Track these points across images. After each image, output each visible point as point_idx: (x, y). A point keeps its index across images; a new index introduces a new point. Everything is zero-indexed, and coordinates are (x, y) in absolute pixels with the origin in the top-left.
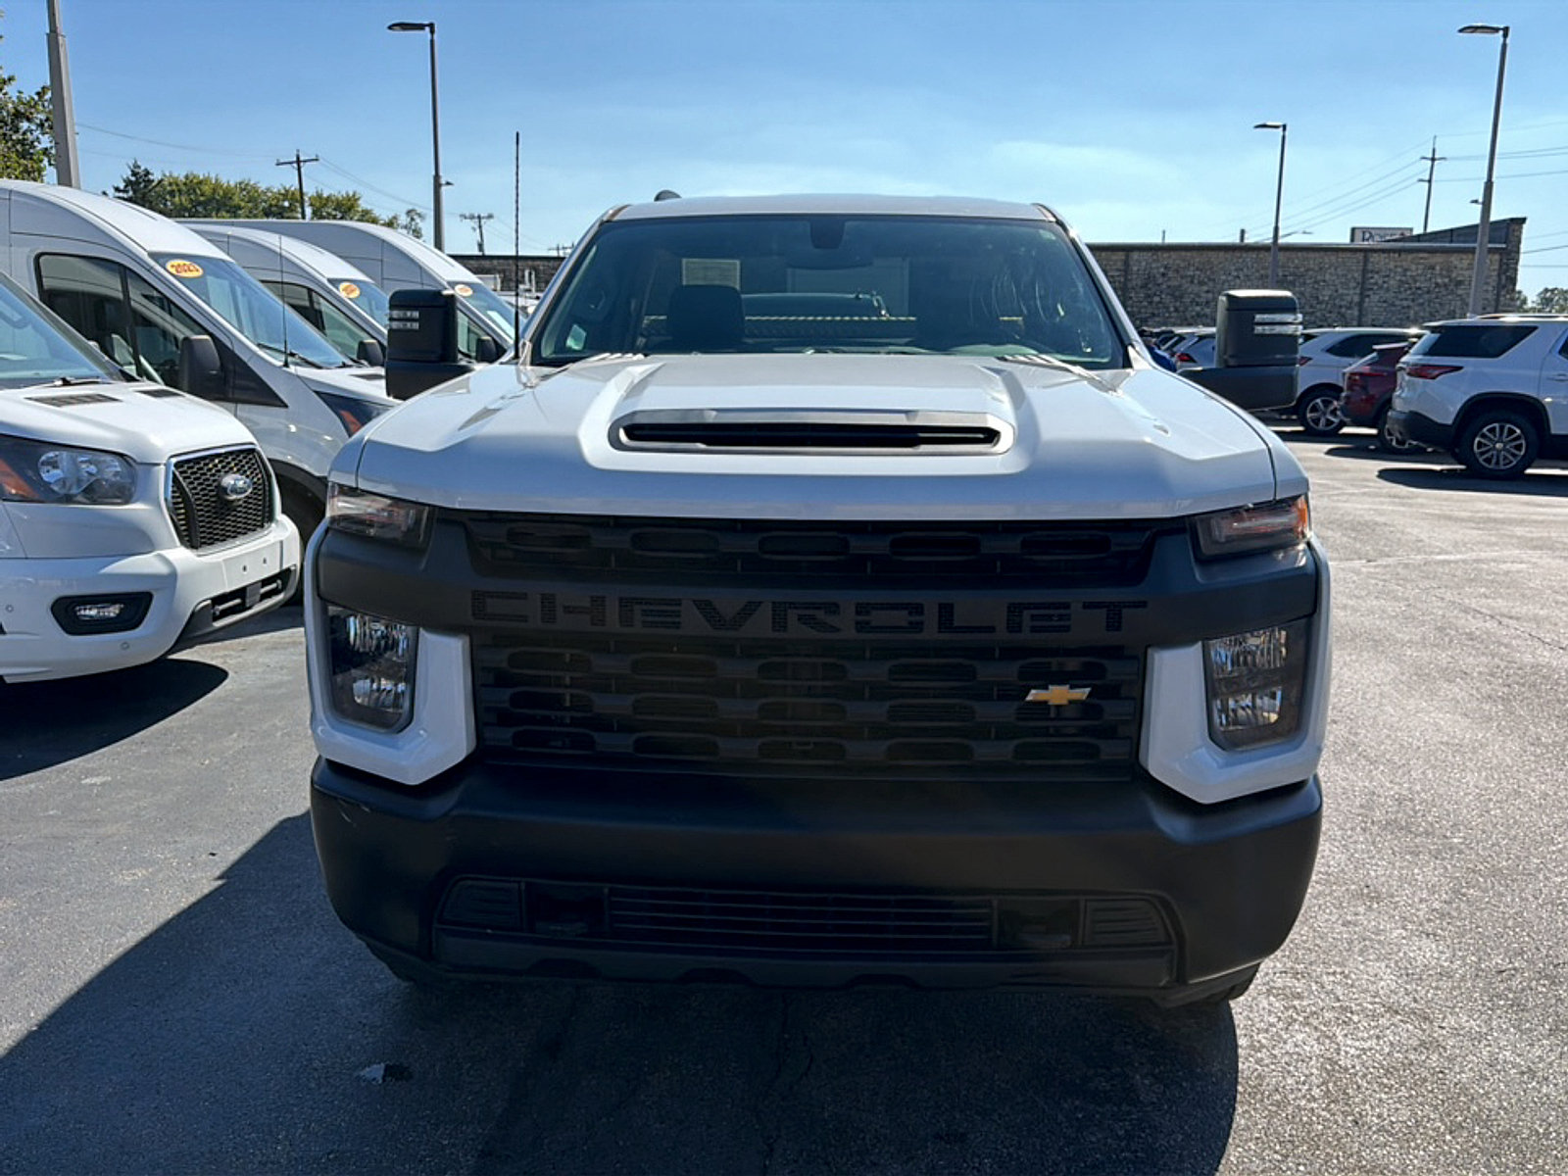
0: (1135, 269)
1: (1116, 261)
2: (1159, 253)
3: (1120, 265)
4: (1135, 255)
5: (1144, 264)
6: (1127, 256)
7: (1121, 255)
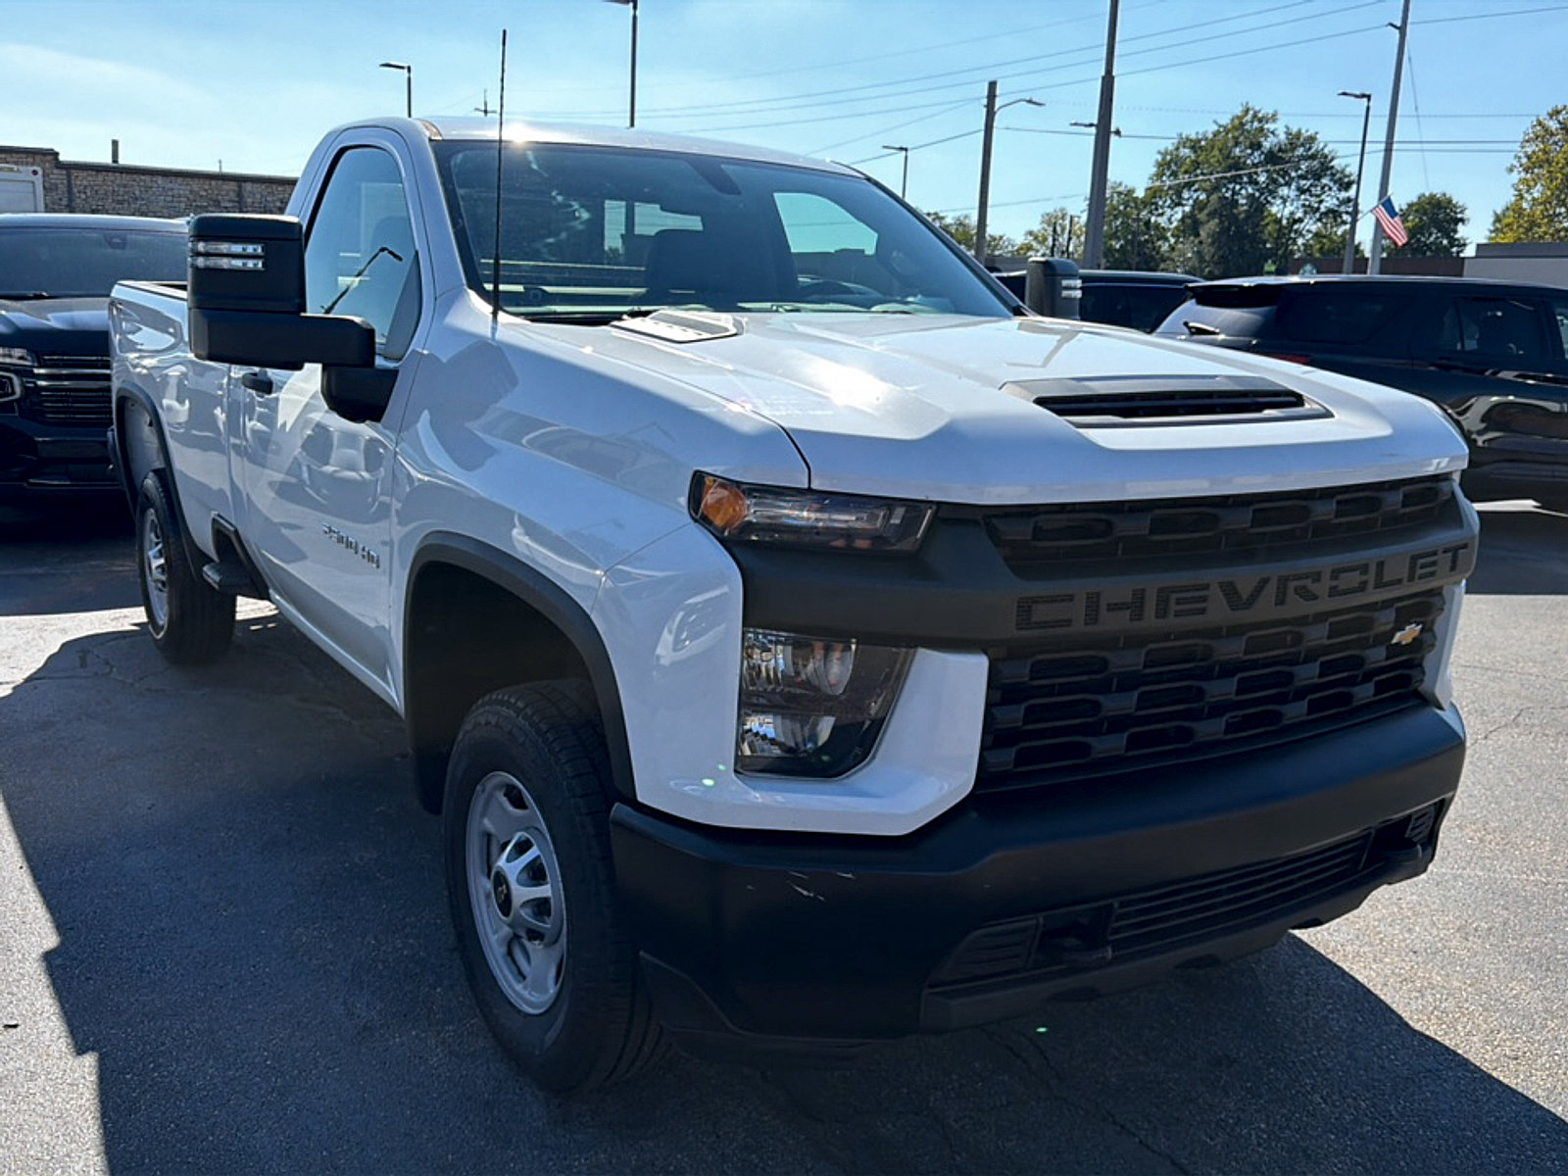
0: (249, 200)
1: (228, 191)
2: (274, 187)
3: (232, 195)
4: (248, 186)
5: (258, 196)
6: (240, 187)
7: (233, 185)
